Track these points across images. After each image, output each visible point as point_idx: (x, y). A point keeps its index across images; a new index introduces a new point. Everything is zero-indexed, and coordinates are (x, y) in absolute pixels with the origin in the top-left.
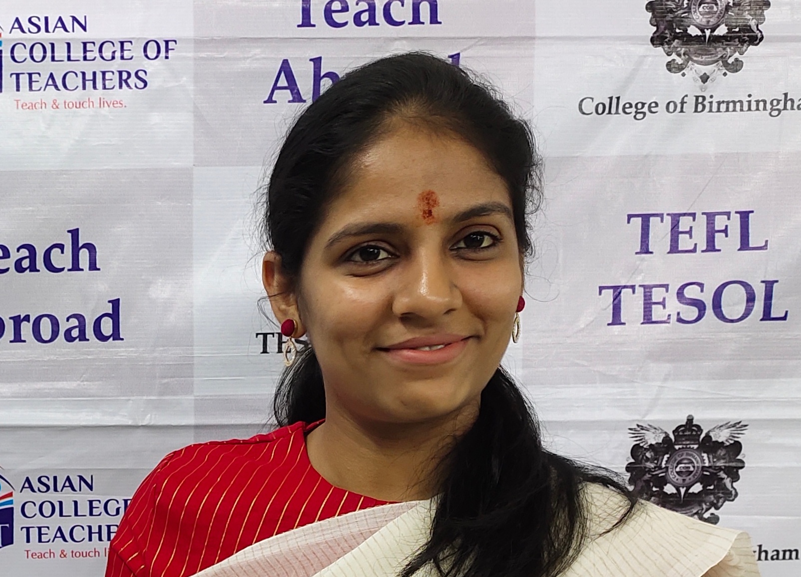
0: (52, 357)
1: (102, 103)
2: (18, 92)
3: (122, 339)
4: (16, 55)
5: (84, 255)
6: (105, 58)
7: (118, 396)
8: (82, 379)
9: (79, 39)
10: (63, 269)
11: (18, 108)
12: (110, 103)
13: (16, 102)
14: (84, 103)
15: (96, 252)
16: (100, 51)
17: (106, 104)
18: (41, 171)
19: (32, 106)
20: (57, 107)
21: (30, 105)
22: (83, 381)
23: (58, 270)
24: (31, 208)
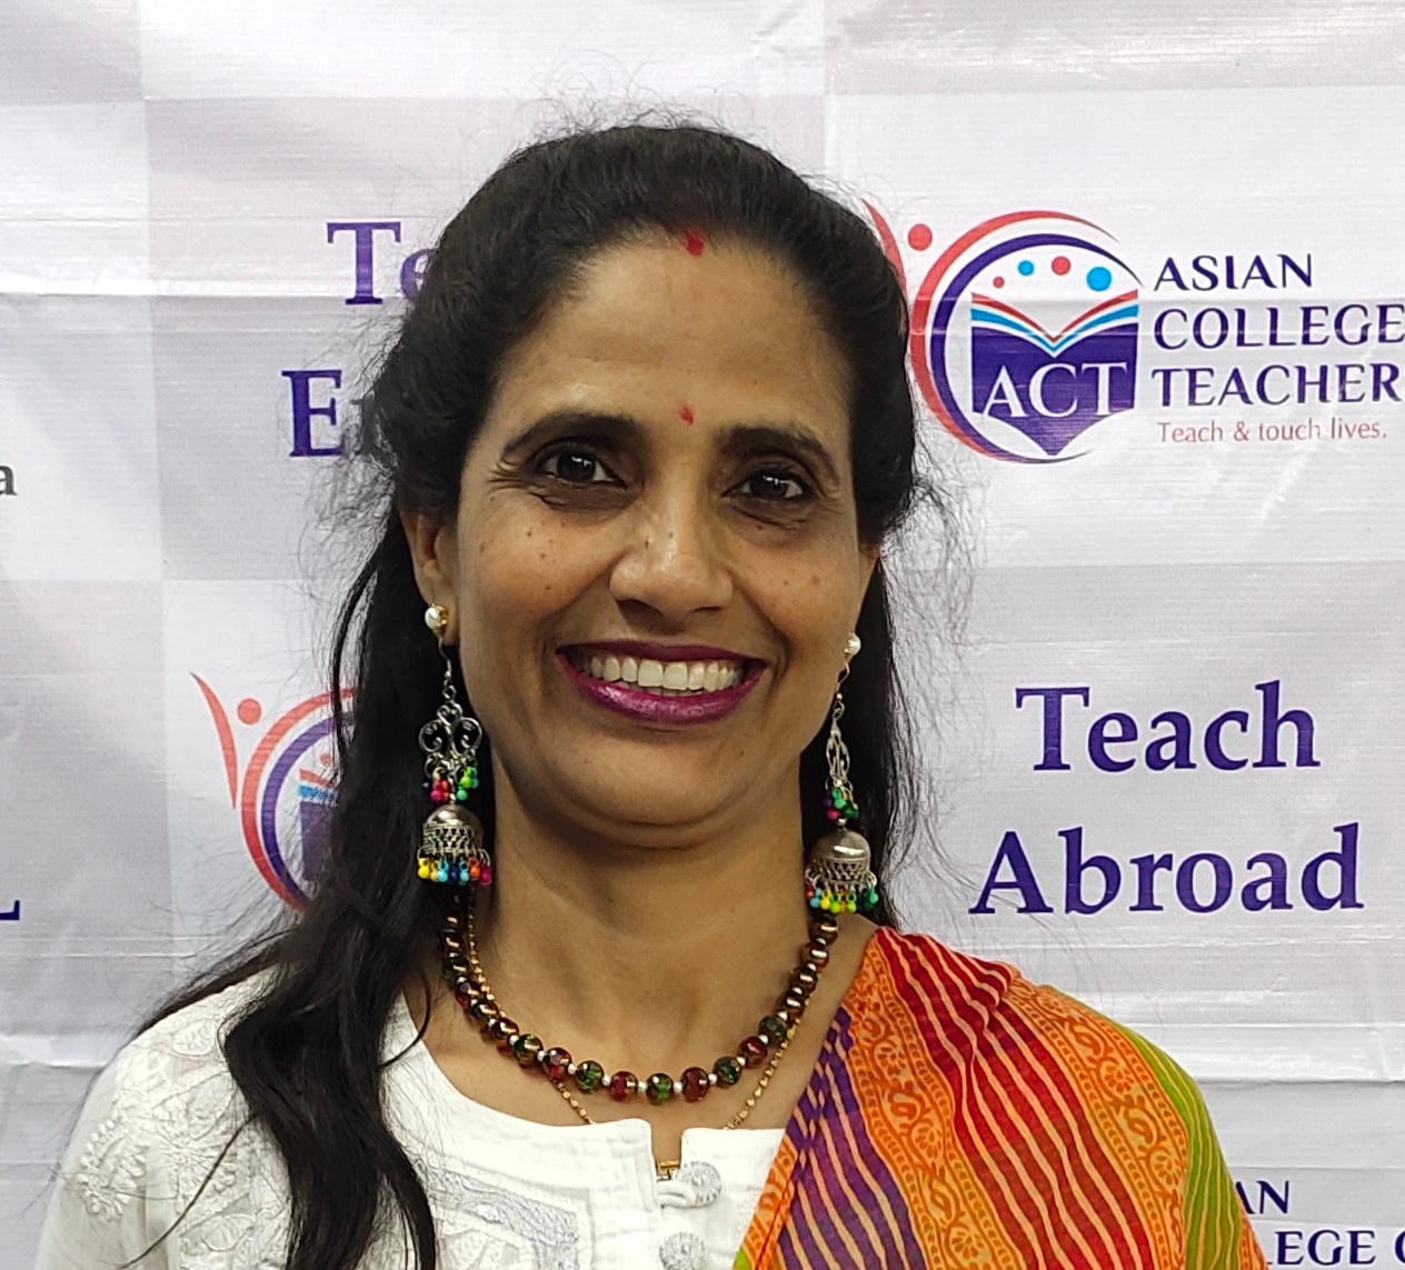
0: (1216, 941)
1: (1336, 429)
2: (1166, 408)
3: (1361, 906)
4: (1165, 333)
5: (1288, 734)
6: (1347, 338)
7: (1349, 1022)
8: (1274, 986)
9: (1295, 302)
10: (1243, 763)
11: (1164, 440)
12: (1354, 430)
13: (1161, 427)
14: (1302, 428)
15: (1312, 729)
16: (1338, 324)
17: (1344, 432)
18: (1209, 565)
19: (1194, 435)
20: (1245, 437)
21: (1191, 432)
22: (1277, 991)
23: (1234, 765)
24: (1183, 640)
